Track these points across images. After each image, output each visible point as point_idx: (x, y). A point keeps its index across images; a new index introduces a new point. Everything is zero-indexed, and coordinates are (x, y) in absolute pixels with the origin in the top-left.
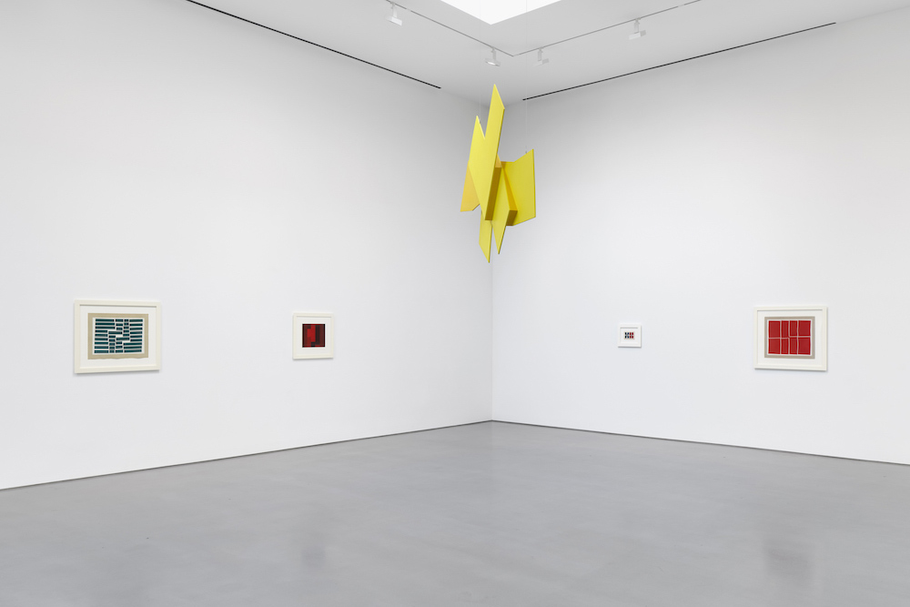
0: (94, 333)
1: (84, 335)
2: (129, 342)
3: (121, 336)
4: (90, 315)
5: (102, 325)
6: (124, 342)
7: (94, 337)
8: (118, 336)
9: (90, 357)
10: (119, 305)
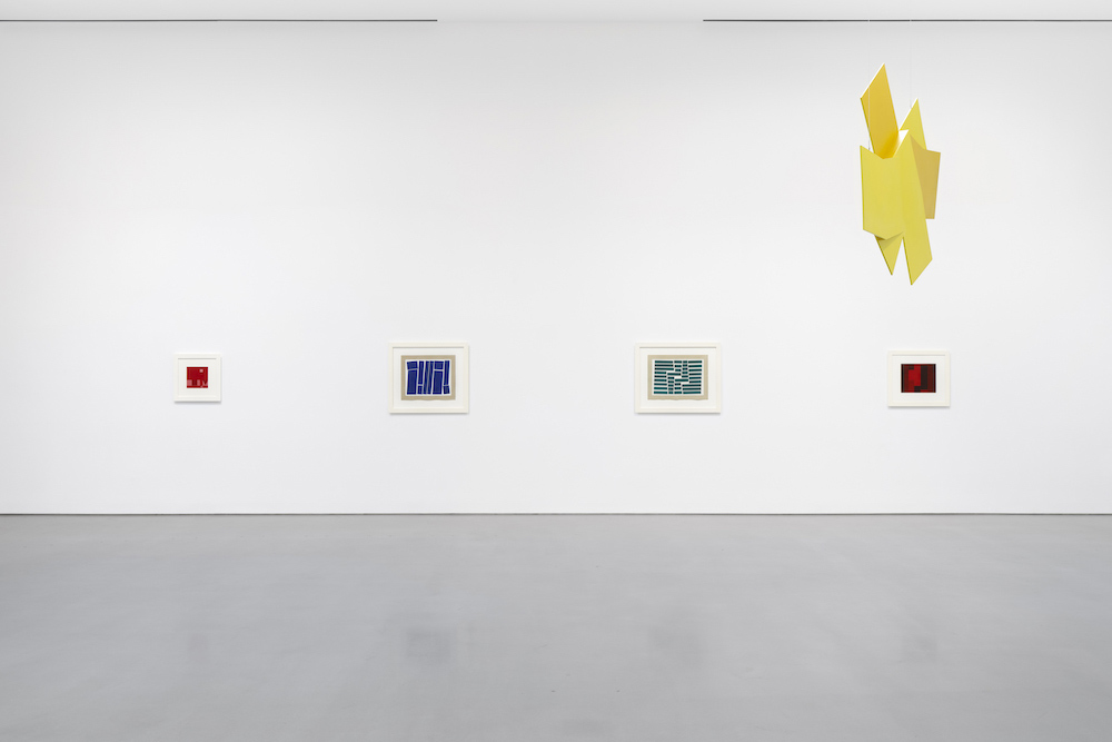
0: (654, 374)
1: (644, 376)
2: (688, 383)
3: (680, 377)
4: (650, 357)
5: (662, 366)
6: (682, 383)
7: (653, 378)
8: (676, 377)
9: (650, 398)
10: (678, 347)
